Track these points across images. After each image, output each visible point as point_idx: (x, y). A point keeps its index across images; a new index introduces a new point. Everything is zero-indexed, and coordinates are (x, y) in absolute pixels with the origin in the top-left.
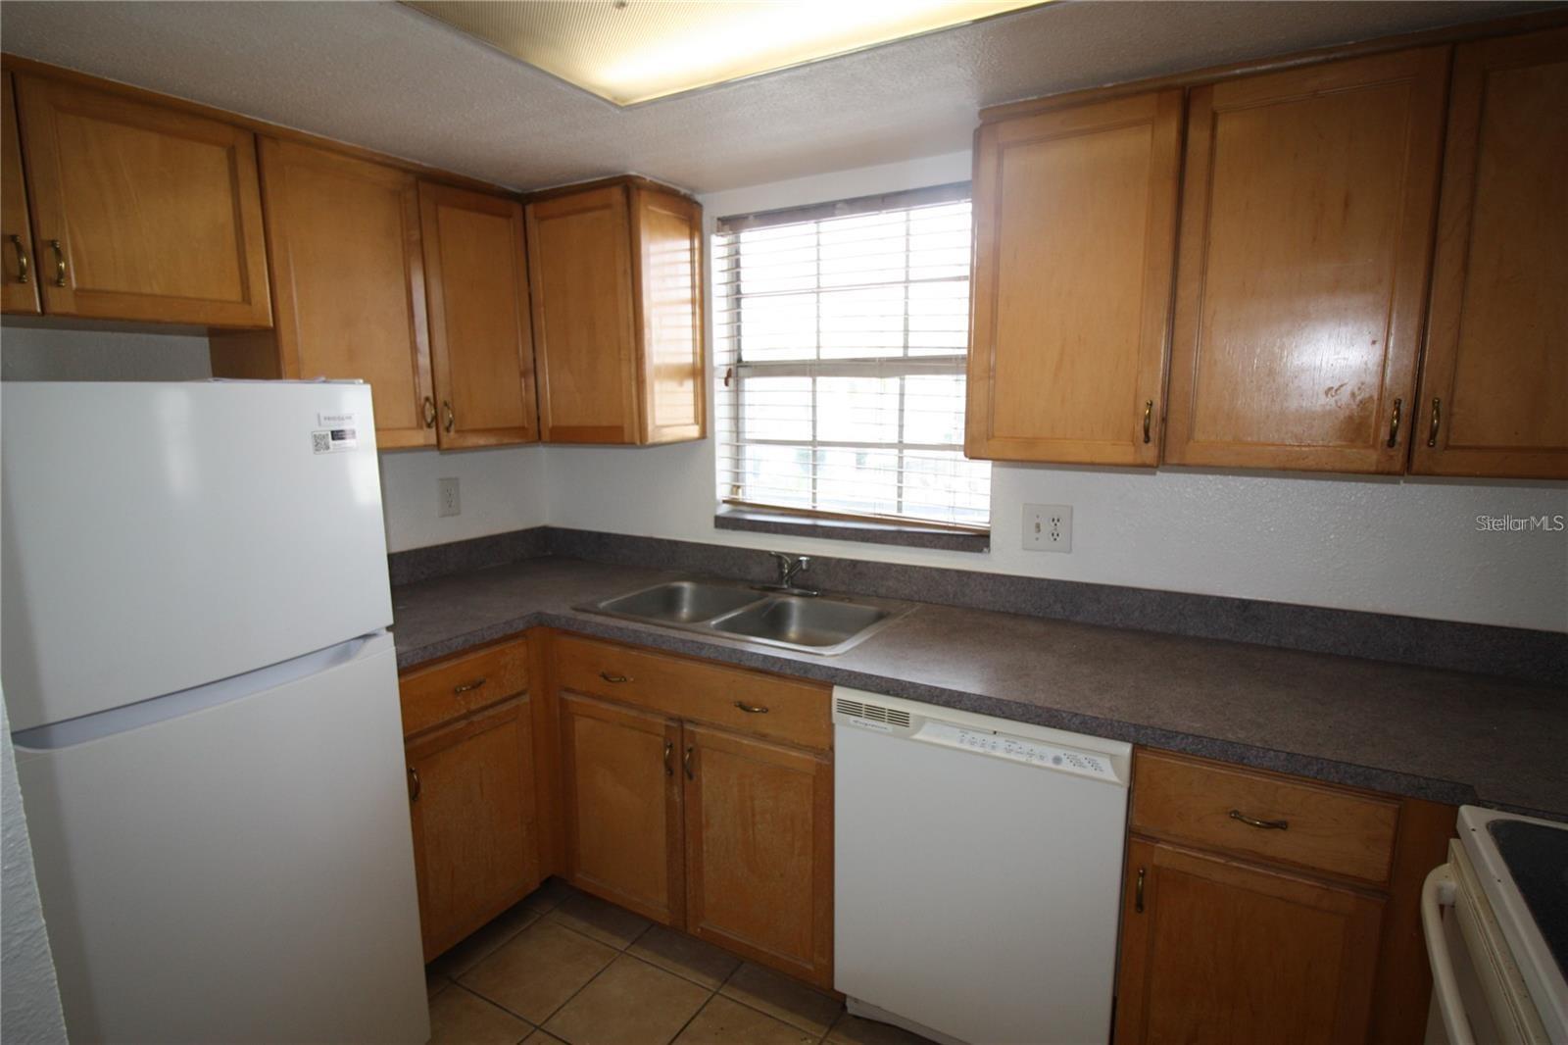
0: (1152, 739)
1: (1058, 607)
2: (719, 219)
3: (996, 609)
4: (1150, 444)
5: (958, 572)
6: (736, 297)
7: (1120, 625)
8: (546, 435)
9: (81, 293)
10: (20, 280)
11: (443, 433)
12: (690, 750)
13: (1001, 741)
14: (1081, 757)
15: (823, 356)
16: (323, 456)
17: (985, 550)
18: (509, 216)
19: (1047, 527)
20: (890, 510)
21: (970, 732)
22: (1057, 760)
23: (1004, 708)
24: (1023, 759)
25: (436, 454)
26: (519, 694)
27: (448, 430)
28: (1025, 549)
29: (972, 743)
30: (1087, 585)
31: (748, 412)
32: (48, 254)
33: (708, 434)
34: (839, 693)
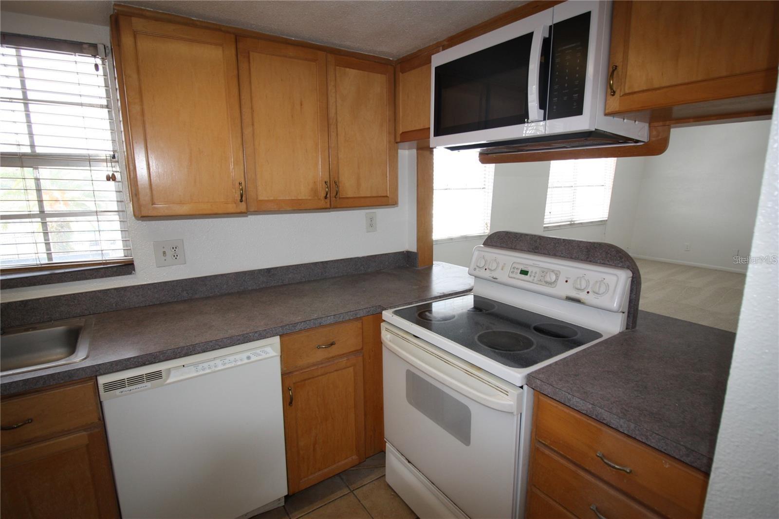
0: (289, 329)
1: (184, 293)
3: (147, 305)
4: (243, 203)
5: (115, 289)
7: (218, 294)
13: (218, 362)
14: (258, 351)
17: (133, 272)
19: (170, 253)
21: (200, 365)
22: (249, 358)
23: (220, 344)
24: (233, 365)
28: (158, 267)
29: (203, 370)
30: (198, 278)
34: (102, 380)
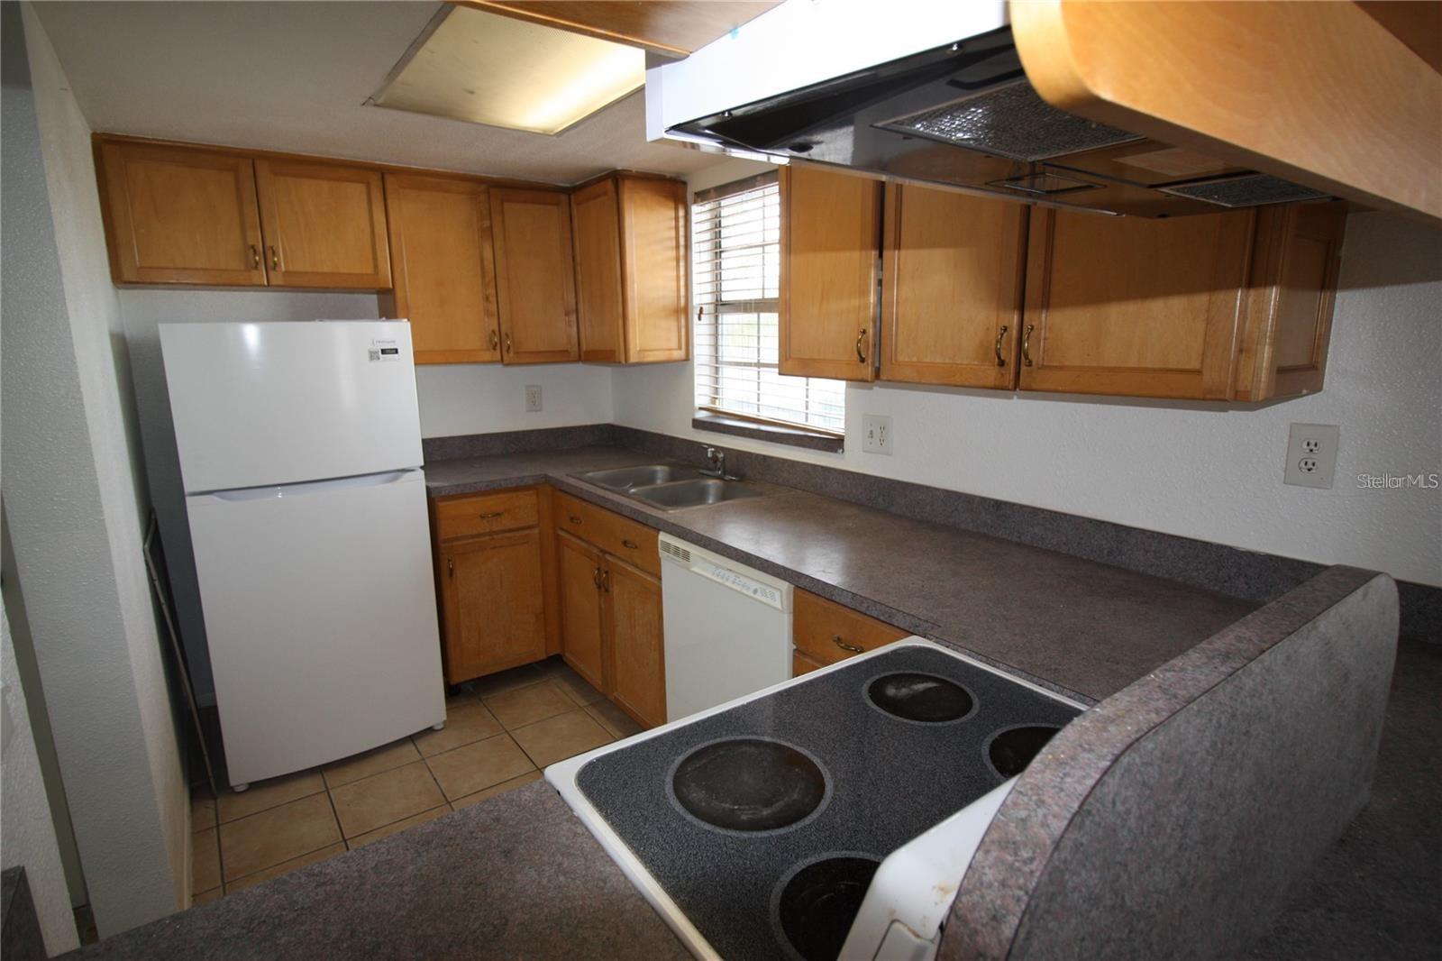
1: (880, 500)
2: (696, 193)
3: (844, 499)
5: (822, 467)
6: (718, 251)
8: (583, 357)
9: (287, 273)
10: (256, 268)
11: (505, 353)
12: (606, 572)
13: (732, 576)
14: (767, 590)
15: (766, 297)
16: (375, 363)
17: (841, 451)
18: (557, 204)
19: (877, 434)
20: (798, 420)
22: (755, 591)
24: (739, 588)
25: (500, 367)
26: (529, 527)
27: (508, 351)
28: (864, 451)
31: (723, 341)
32: (269, 253)
33: (690, 357)
